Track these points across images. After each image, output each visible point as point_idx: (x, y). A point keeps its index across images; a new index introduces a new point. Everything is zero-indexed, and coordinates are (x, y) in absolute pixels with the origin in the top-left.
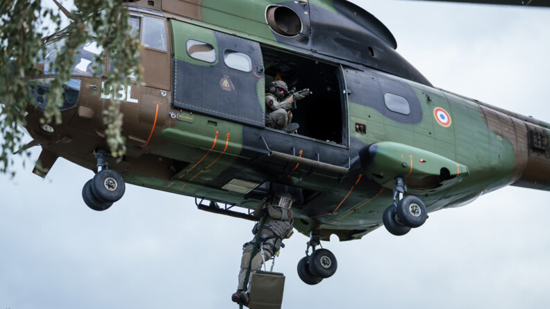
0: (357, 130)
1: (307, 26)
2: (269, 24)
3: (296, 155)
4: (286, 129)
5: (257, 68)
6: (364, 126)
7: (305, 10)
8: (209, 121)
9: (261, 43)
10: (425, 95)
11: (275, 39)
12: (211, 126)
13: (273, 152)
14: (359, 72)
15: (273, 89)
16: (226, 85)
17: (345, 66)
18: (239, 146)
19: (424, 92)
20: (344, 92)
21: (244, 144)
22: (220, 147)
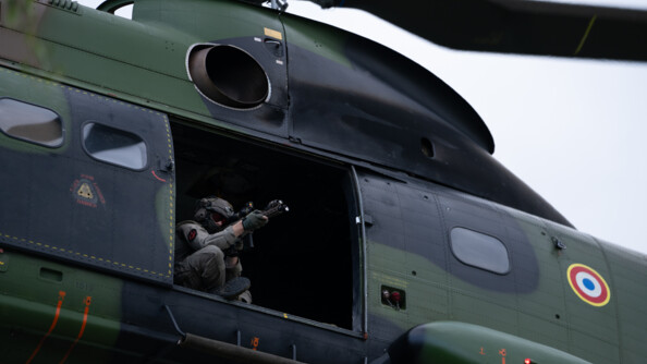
0: (384, 300)
1: (281, 89)
2: (194, 82)
3: (242, 345)
4: (222, 292)
5: (159, 163)
6: (402, 293)
7: (279, 57)
8: (43, 270)
9: (170, 115)
10: (547, 237)
11: (208, 113)
12: (51, 279)
13: (189, 335)
14: (394, 185)
15: (202, 212)
16: (85, 195)
17: (363, 171)
18: (114, 325)
19: (545, 231)
20: (358, 220)
21: (124, 321)
22: (69, 327)
